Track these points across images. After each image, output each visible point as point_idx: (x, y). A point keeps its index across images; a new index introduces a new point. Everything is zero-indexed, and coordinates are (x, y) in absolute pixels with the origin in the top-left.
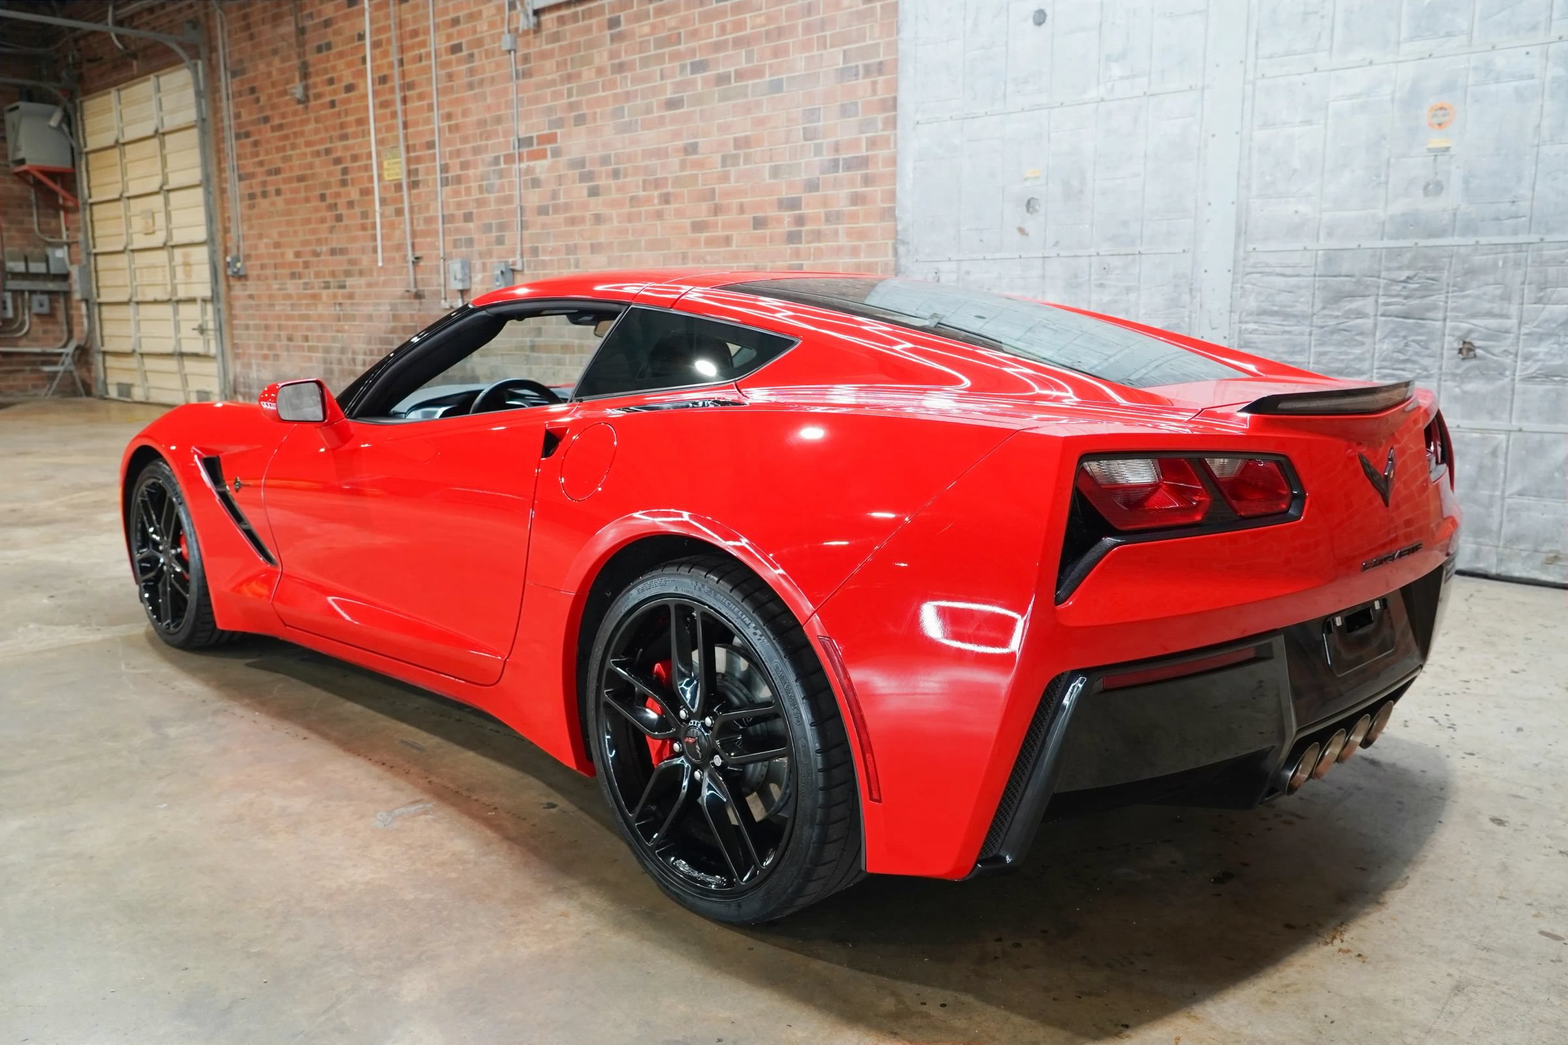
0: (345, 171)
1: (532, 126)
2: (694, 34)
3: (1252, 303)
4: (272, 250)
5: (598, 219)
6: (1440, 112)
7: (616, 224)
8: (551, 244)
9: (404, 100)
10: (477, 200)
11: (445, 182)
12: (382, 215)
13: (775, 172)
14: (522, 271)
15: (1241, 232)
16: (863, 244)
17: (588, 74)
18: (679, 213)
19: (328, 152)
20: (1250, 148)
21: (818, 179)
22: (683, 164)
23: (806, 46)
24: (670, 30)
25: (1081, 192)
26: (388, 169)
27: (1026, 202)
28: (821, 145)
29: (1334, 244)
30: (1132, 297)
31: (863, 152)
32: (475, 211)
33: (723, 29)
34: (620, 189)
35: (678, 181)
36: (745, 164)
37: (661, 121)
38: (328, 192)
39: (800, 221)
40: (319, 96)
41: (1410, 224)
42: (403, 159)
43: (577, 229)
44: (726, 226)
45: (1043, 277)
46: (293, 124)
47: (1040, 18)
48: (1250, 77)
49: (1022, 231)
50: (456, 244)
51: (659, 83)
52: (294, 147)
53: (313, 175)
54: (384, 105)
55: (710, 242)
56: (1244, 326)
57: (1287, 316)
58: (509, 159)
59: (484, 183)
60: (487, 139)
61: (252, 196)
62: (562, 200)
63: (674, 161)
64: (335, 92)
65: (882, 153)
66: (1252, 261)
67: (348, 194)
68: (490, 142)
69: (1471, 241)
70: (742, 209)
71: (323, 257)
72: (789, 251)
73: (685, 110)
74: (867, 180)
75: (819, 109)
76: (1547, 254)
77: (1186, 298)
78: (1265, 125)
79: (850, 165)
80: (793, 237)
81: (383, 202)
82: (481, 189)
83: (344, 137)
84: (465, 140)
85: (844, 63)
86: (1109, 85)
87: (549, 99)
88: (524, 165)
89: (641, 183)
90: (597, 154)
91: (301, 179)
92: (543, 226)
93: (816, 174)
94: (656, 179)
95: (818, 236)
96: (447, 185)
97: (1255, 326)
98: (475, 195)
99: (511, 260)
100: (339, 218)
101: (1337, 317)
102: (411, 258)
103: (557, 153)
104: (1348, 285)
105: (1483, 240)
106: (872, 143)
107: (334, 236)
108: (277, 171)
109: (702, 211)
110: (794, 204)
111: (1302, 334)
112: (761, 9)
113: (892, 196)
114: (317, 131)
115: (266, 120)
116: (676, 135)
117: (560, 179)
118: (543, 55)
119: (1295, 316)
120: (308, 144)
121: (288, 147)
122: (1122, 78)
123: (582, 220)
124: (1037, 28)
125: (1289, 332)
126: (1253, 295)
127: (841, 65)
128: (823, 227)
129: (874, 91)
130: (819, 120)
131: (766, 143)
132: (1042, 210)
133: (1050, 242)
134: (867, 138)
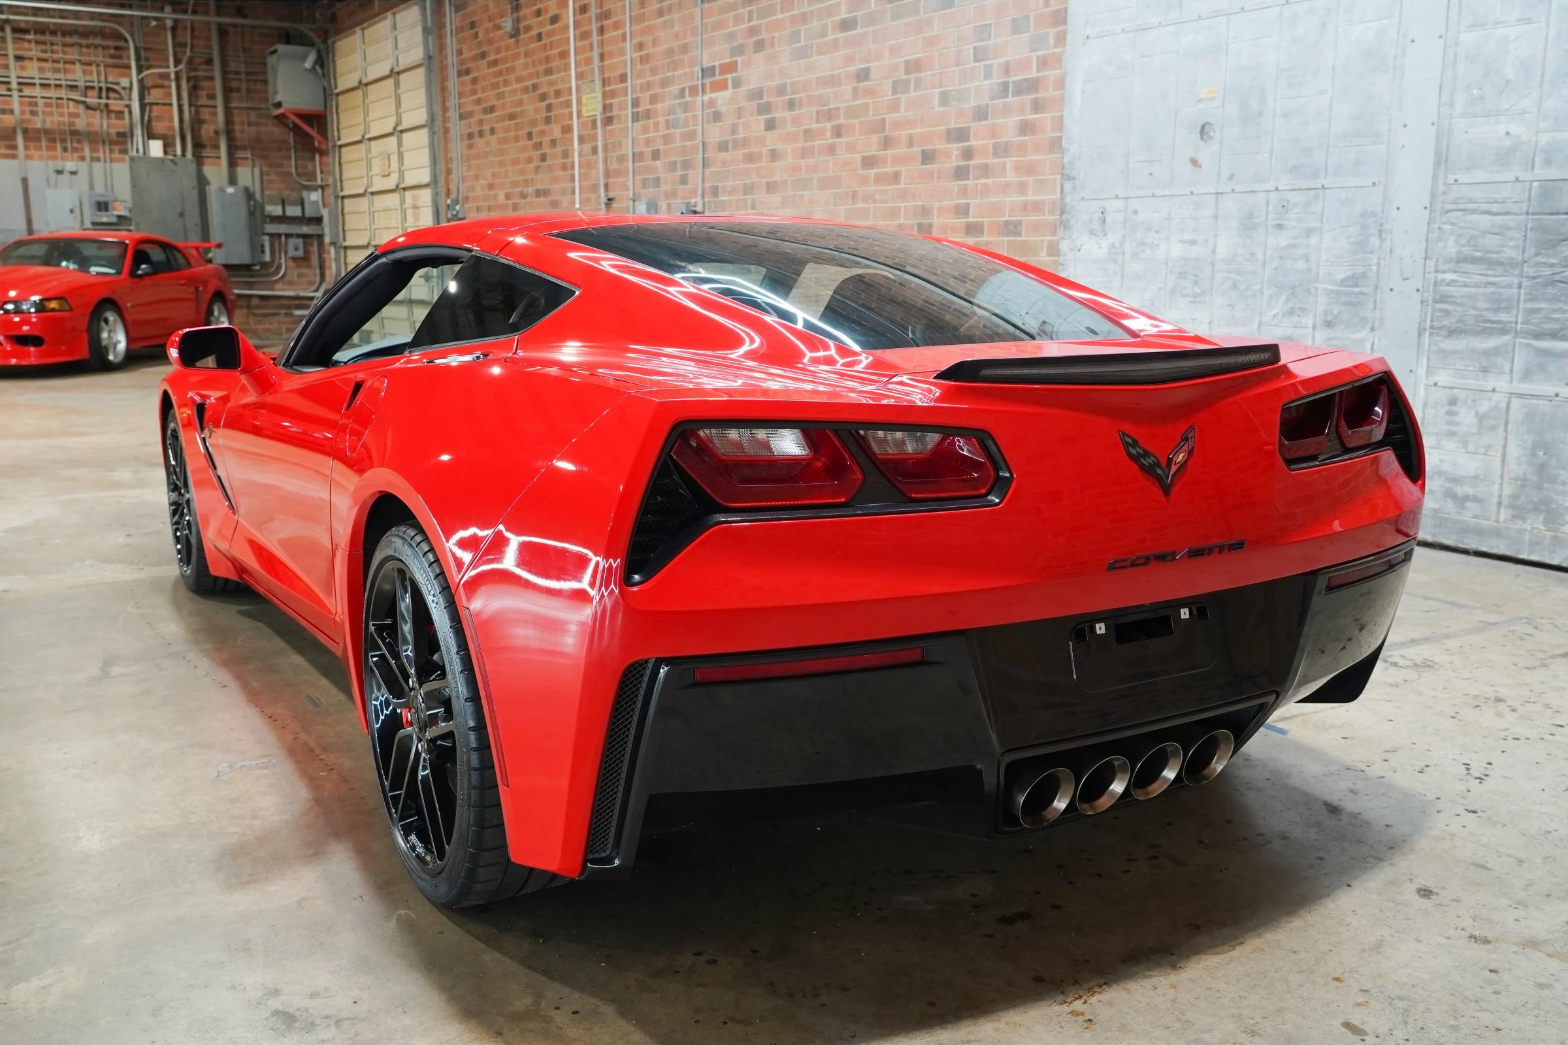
0: (549, 108)
1: (714, 55)
3: (1451, 248)
4: (487, 192)
5: (774, 155)
7: (790, 160)
8: (730, 183)
9: (601, 31)
10: (665, 136)
11: (636, 118)
12: (580, 155)
13: (945, 99)
14: (703, 213)
15: (1441, 160)
16: (1031, 180)
18: (851, 148)
19: (535, 87)
20: (1456, 55)
21: (988, 105)
22: (855, 93)
25: (1260, 114)
26: (586, 105)
27: (1199, 127)
28: (991, 66)
29: (1554, 173)
30: (1314, 240)
31: (1034, 73)
32: (661, 148)
34: (796, 121)
35: (851, 112)
36: (915, 90)
37: (835, 45)
38: (535, 130)
39: (968, 154)
40: (528, 29)
42: (599, 95)
43: (754, 166)
44: (897, 160)
45: (1216, 217)
46: (506, 60)
49: (1194, 162)
50: (645, 184)
52: (506, 83)
53: (522, 112)
54: (585, 35)
55: (879, 179)
56: (1440, 276)
57: (1492, 264)
58: (693, 90)
59: (671, 117)
60: (675, 69)
61: (470, 136)
62: (741, 134)
63: (847, 89)
64: (541, 24)
65: (1052, 74)
66: (1452, 196)
67: (551, 133)
68: (676, 73)
70: (911, 142)
71: (529, 199)
72: (955, 190)
73: (858, 31)
74: (1037, 106)
75: (990, 25)
77: (1374, 241)
78: (1475, 26)
79: (1020, 89)
80: (960, 173)
81: (582, 140)
82: (668, 124)
83: (549, 72)
84: (654, 71)
87: (731, 24)
88: (706, 97)
89: (814, 114)
90: (774, 83)
91: (512, 117)
92: (724, 164)
93: (985, 100)
94: (830, 110)
95: (985, 171)
96: (638, 121)
97: (1454, 277)
98: (663, 131)
99: (693, 201)
100: (543, 158)
101: (1552, 265)
102: (603, 199)
103: (737, 83)
106: (1043, 63)
107: (539, 176)
108: (492, 109)
109: (872, 145)
110: (961, 135)
111: (1509, 286)
113: (1059, 124)
114: (526, 66)
115: (483, 55)
116: (849, 60)
117: (739, 112)
119: (1501, 264)
120: (519, 80)
121: (501, 84)
123: (759, 157)
125: (1494, 284)
126: (1453, 238)
128: (991, 160)
129: (1046, 2)
130: (990, 38)
131: (936, 66)
132: (1217, 137)
133: (1225, 175)
134: (1038, 57)
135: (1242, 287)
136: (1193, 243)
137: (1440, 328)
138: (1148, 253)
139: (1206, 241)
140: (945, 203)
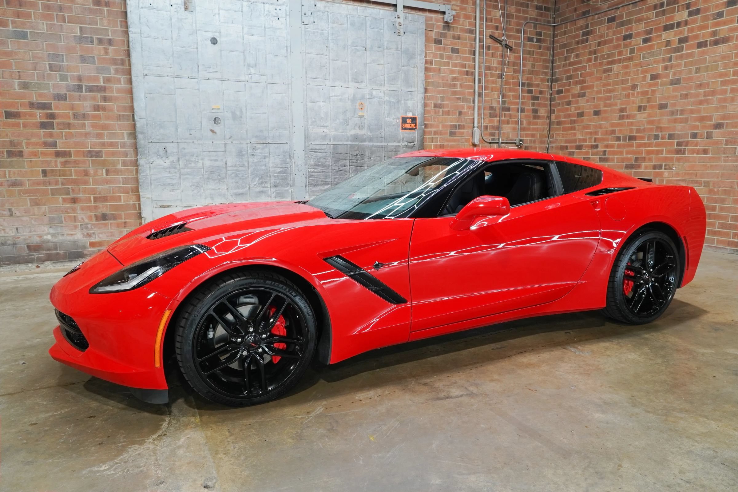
3: (312, 162)
6: (361, 105)
13: (25, 86)
15: (307, 137)
16: (105, 132)
20: (307, 108)
21: (66, 94)
23: (48, 17)
25: (241, 117)
27: (214, 119)
28: (65, 75)
29: (336, 143)
30: (267, 160)
31: (102, 84)
39: (52, 116)
41: (356, 138)
45: (225, 151)
47: (214, 41)
48: (305, 83)
49: (212, 131)
56: (310, 170)
57: (324, 166)
65: (120, 86)
66: (311, 147)
69: (372, 144)
72: (42, 134)
74: (105, 99)
75: (62, 55)
76: (389, 148)
77: (288, 160)
78: (311, 101)
79: (90, 89)
85: (80, 33)
86: (250, 76)
93: (63, 91)
95: (69, 126)
97: (314, 170)
101: (338, 166)
104: (341, 157)
105: (375, 144)
106: (109, 80)
110: (46, 106)
113: (130, 109)
119: (326, 166)
122: (255, 74)
124: (213, 45)
125: (324, 172)
126: (312, 159)
127: (79, 34)
128: (72, 121)
129: (106, 53)
130: (63, 62)
131: (14, 67)
132: (222, 123)
133: (227, 137)
134: (103, 77)
135: (240, 176)
136: (216, 160)
137: (312, 184)
138: (193, 165)
139: (222, 160)
140: (33, 140)
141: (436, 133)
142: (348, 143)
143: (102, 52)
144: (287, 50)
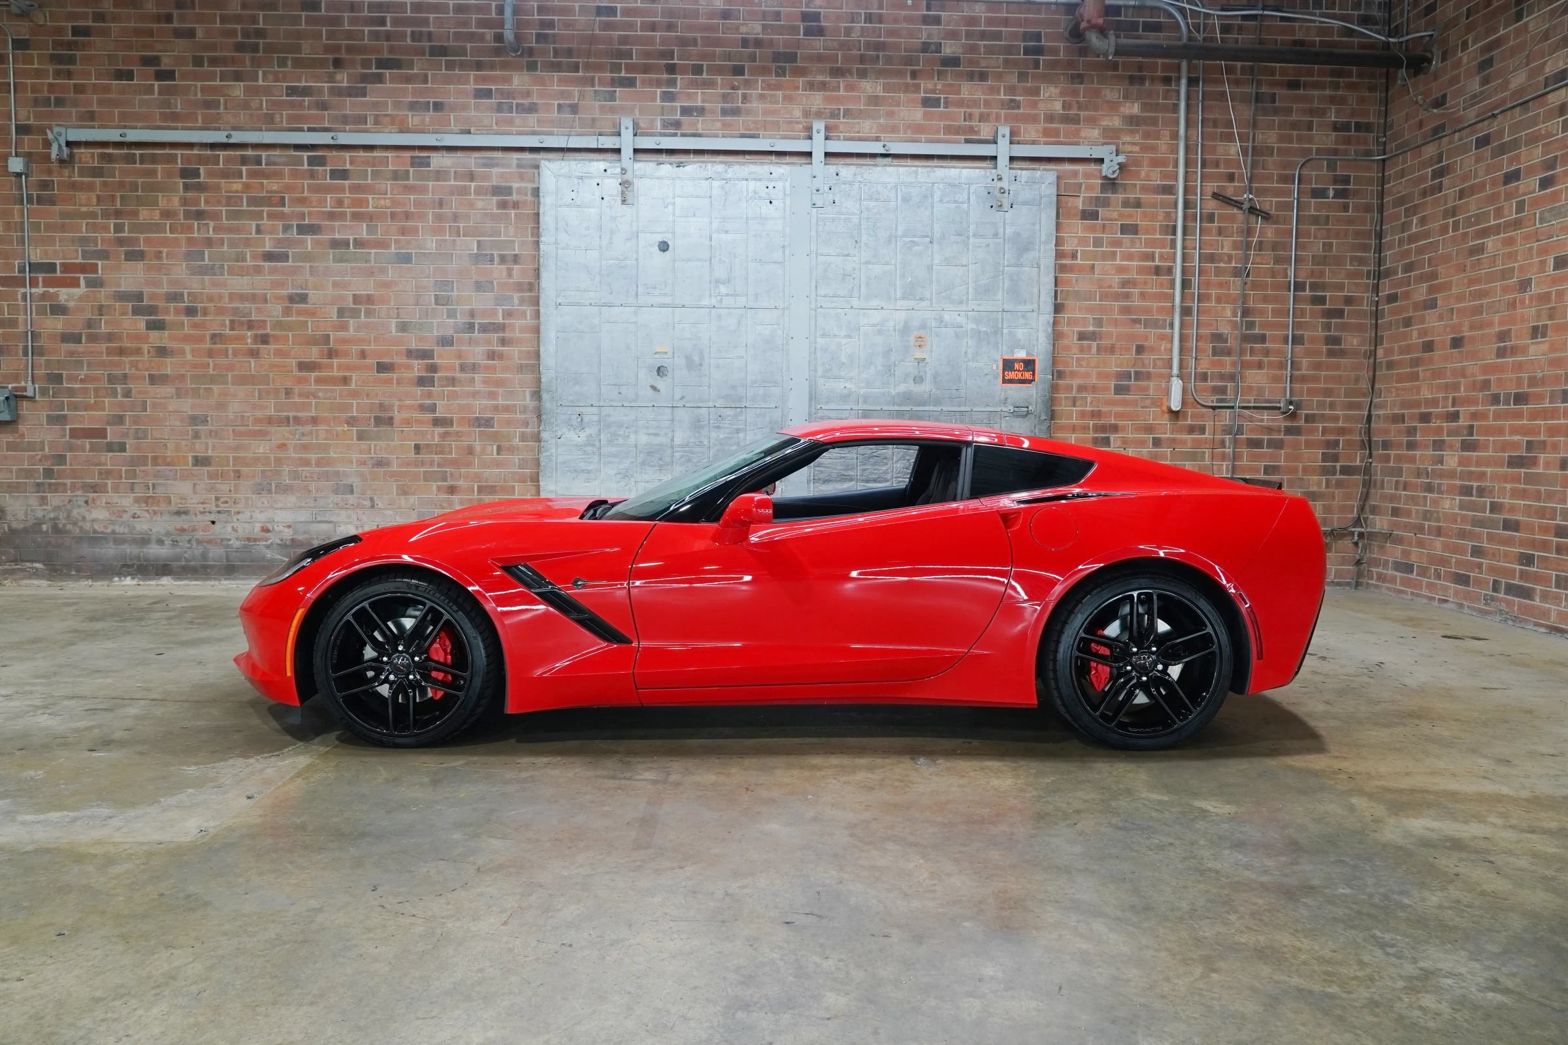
1: (61, 252)
2: (302, 201)
5: (162, 352)
6: (920, 339)
7: (189, 357)
8: (83, 373)
13: (403, 327)
14: (35, 397)
15: (813, 397)
16: (501, 390)
17: (144, 214)
18: (282, 354)
20: (815, 348)
21: (453, 337)
22: (287, 312)
23: (439, 231)
24: (268, 192)
25: (701, 365)
27: (657, 369)
28: (454, 310)
30: (741, 435)
31: (500, 320)
33: (340, 203)
34: (195, 326)
35: (278, 325)
36: (366, 317)
37: (258, 270)
39: (433, 368)
41: (907, 398)
43: (127, 359)
44: (346, 368)
47: (664, 247)
48: (813, 306)
49: (654, 388)
51: (254, 235)
55: (319, 381)
58: (13, 282)
62: (104, 329)
63: (275, 307)
65: (522, 322)
66: (820, 415)
69: (939, 409)
70: (363, 355)
72: (419, 393)
73: (290, 264)
74: (503, 342)
75: (452, 282)
76: (975, 417)
78: (824, 335)
79: (485, 329)
80: (421, 381)
85: (478, 249)
86: (719, 298)
87: (84, 230)
88: (39, 290)
89: (227, 322)
90: (165, 289)
92: (71, 354)
93: (450, 332)
94: (250, 321)
95: (453, 381)
99: (12, 386)
103: (96, 284)
105: (945, 409)
106: (509, 314)
109: (314, 353)
110: (426, 354)
111: (852, 459)
112: (386, 194)
113: (535, 355)
116: (278, 285)
117: (101, 310)
118: (74, 186)
122: (727, 295)
123: (138, 351)
124: (662, 253)
127: (475, 251)
128: (458, 375)
129: (510, 275)
130: (453, 291)
131: (392, 303)
132: (670, 375)
133: (677, 396)
134: (503, 310)
135: (695, 460)
136: (656, 435)
137: (819, 479)
138: (621, 441)
139: (666, 434)
140: (408, 402)
141: (1081, 389)
142: (892, 408)
143: (505, 274)
144: (784, 253)
